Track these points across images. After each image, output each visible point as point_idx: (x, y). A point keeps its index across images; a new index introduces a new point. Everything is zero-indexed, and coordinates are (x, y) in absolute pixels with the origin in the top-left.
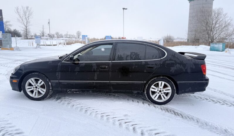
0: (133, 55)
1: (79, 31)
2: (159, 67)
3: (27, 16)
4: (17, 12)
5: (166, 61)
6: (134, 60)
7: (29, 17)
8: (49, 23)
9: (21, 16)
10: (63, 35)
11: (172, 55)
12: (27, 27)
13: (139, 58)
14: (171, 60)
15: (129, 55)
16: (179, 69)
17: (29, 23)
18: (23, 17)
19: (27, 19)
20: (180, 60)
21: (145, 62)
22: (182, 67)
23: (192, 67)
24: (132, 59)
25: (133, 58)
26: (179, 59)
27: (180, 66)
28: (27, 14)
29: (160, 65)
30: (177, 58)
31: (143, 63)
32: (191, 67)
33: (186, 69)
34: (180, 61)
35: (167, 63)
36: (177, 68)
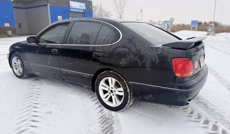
0: (84, 38)
1: (172, 18)
2: (107, 56)
3: (122, 6)
4: (114, 3)
5: (117, 48)
6: (83, 44)
7: (123, 6)
8: (141, 11)
9: (118, 7)
10: (156, 22)
11: (129, 39)
12: (121, 16)
13: (89, 41)
14: (124, 46)
15: (79, 37)
16: (133, 61)
17: (123, 11)
18: (119, 7)
19: (122, 8)
20: (137, 48)
21: (93, 47)
22: (137, 59)
23: (154, 61)
24: (81, 43)
25: (83, 42)
26: (136, 46)
27: (134, 57)
28: (122, 3)
29: (108, 53)
30: (134, 44)
31: (91, 49)
32: (152, 61)
33: (143, 62)
34: (137, 50)
35: (119, 51)
36: (130, 60)
